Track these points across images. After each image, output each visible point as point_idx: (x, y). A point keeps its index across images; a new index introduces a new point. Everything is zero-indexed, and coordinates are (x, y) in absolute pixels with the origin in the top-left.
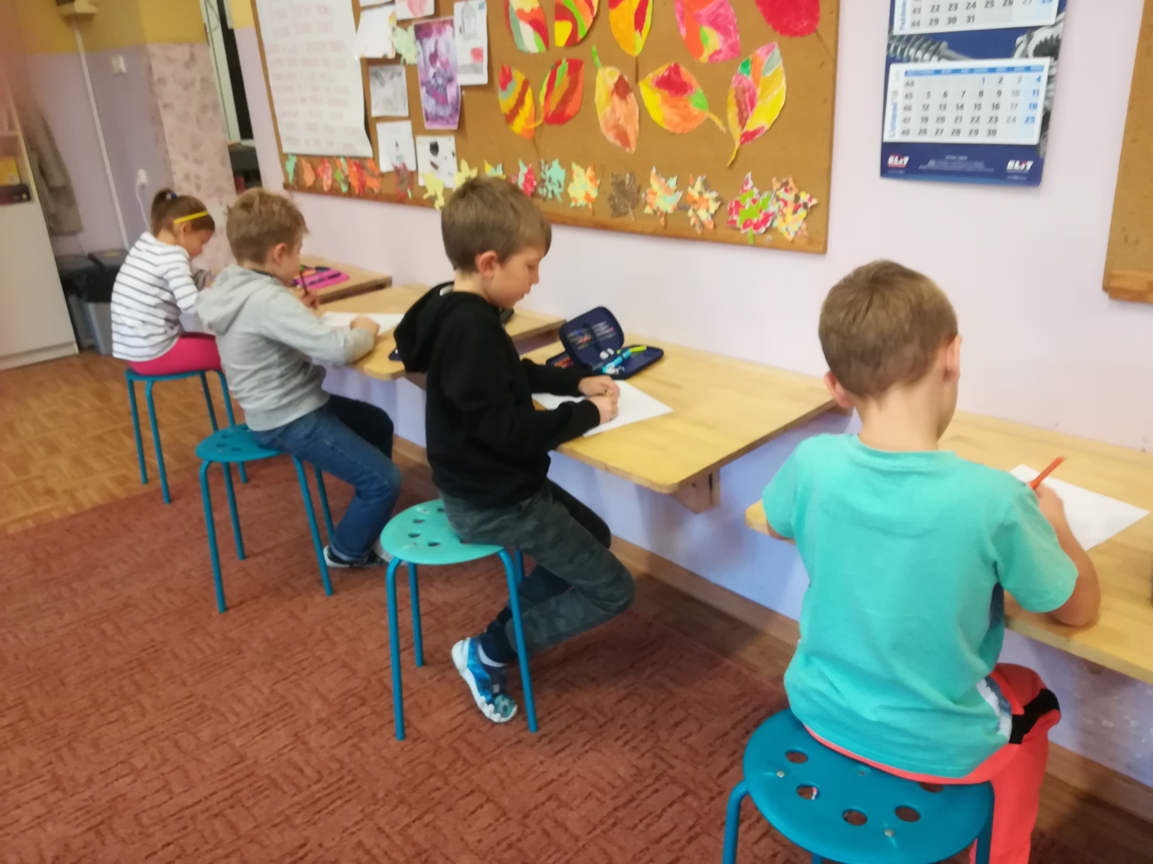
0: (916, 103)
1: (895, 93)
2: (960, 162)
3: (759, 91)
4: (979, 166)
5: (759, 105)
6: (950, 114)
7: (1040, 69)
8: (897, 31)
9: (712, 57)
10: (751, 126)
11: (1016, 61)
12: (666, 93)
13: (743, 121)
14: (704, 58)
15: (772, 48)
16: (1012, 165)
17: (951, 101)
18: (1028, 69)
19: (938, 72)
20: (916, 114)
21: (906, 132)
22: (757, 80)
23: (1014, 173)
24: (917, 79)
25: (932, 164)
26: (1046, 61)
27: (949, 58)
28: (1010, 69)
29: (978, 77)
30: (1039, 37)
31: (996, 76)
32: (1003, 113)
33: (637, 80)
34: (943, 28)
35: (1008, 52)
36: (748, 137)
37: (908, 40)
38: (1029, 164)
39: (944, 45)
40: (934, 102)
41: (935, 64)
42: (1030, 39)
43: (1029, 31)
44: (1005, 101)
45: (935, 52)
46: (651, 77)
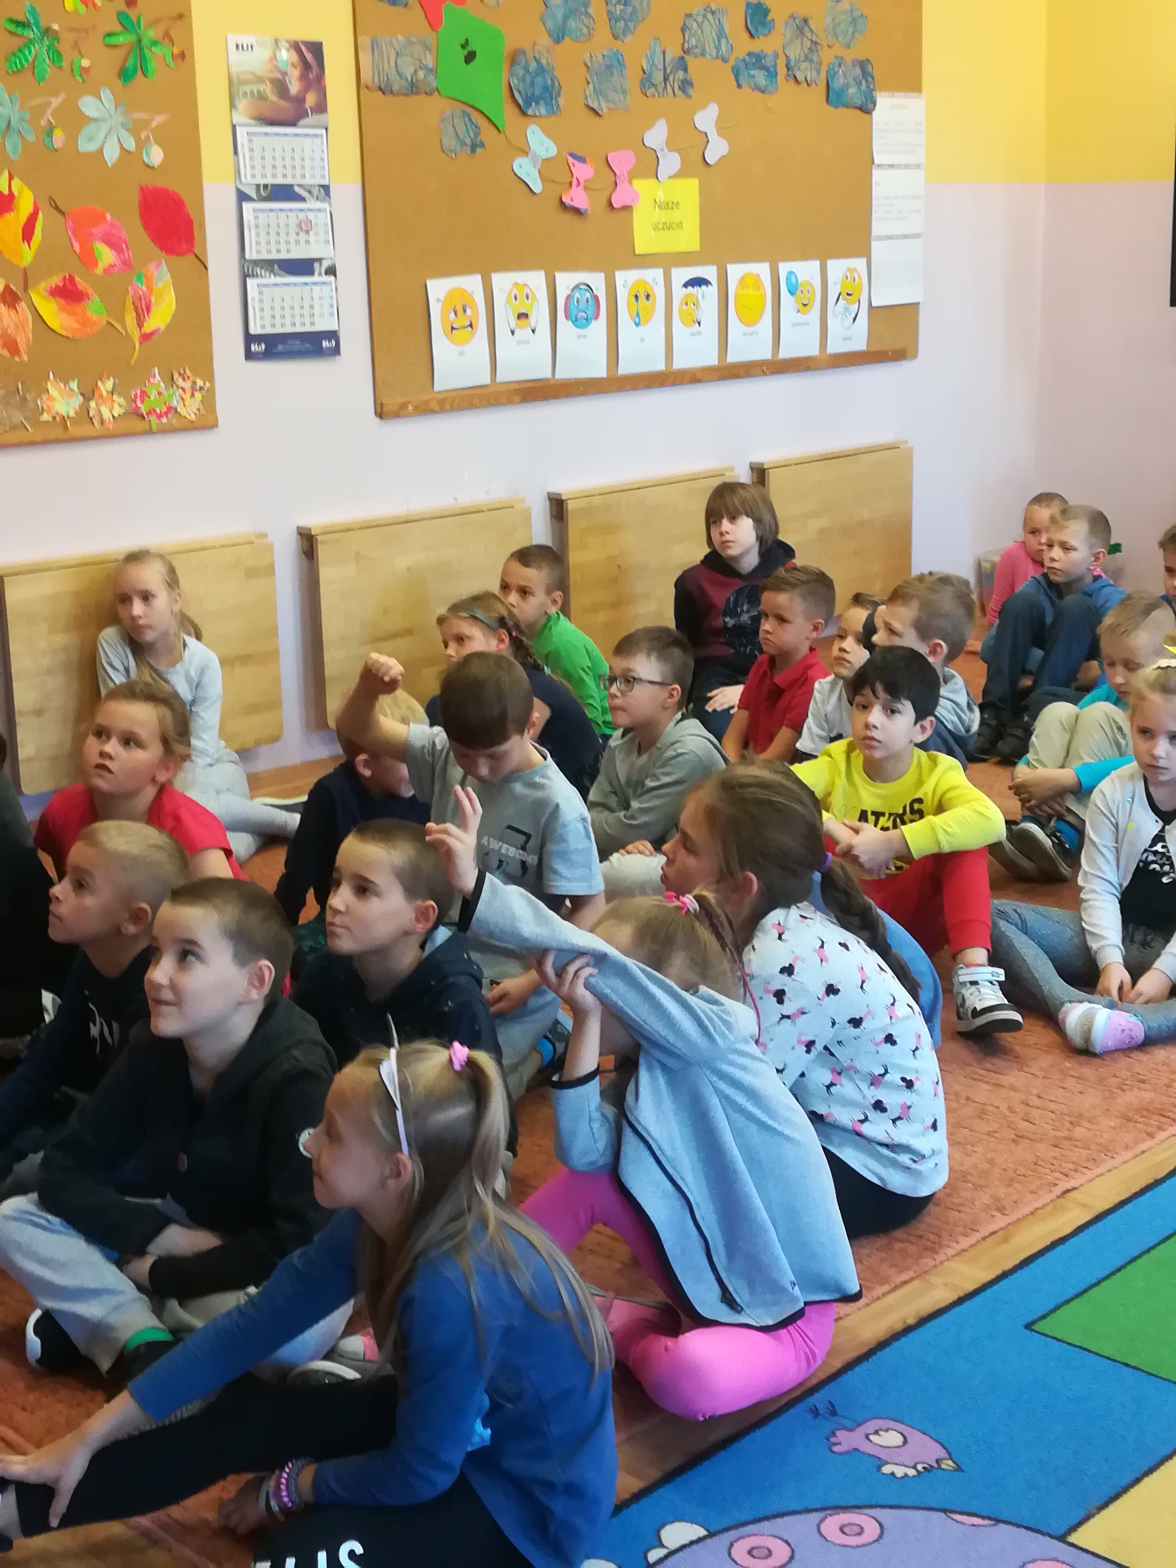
0: (267, 306)
1: (253, 299)
2: (296, 345)
3: (153, 299)
4: (307, 346)
5: (154, 309)
6: (288, 312)
7: (329, 283)
8: (247, 256)
9: (108, 270)
10: (148, 327)
11: (316, 278)
12: (62, 302)
13: (140, 325)
14: (99, 270)
15: (160, 264)
16: (325, 344)
17: (287, 305)
18: (324, 283)
19: (276, 285)
20: (268, 313)
21: (263, 326)
22: (150, 289)
23: (327, 349)
24: (264, 290)
25: (281, 346)
27: (279, 275)
28: (315, 284)
29: (299, 289)
30: (326, 264)
31: (308, 288)
32: (316, 311)
33: (26, 289)
34: (274, 256)
35: (311, 272)
36: (146, 337)
37: (255, 263)
38: (333, 342)
39: (276, 266)
40: (278, 304)
42: (321, 265)
43: (320, 260)
44: (316, 303)
45: (272, 271)
46: (43, 286)
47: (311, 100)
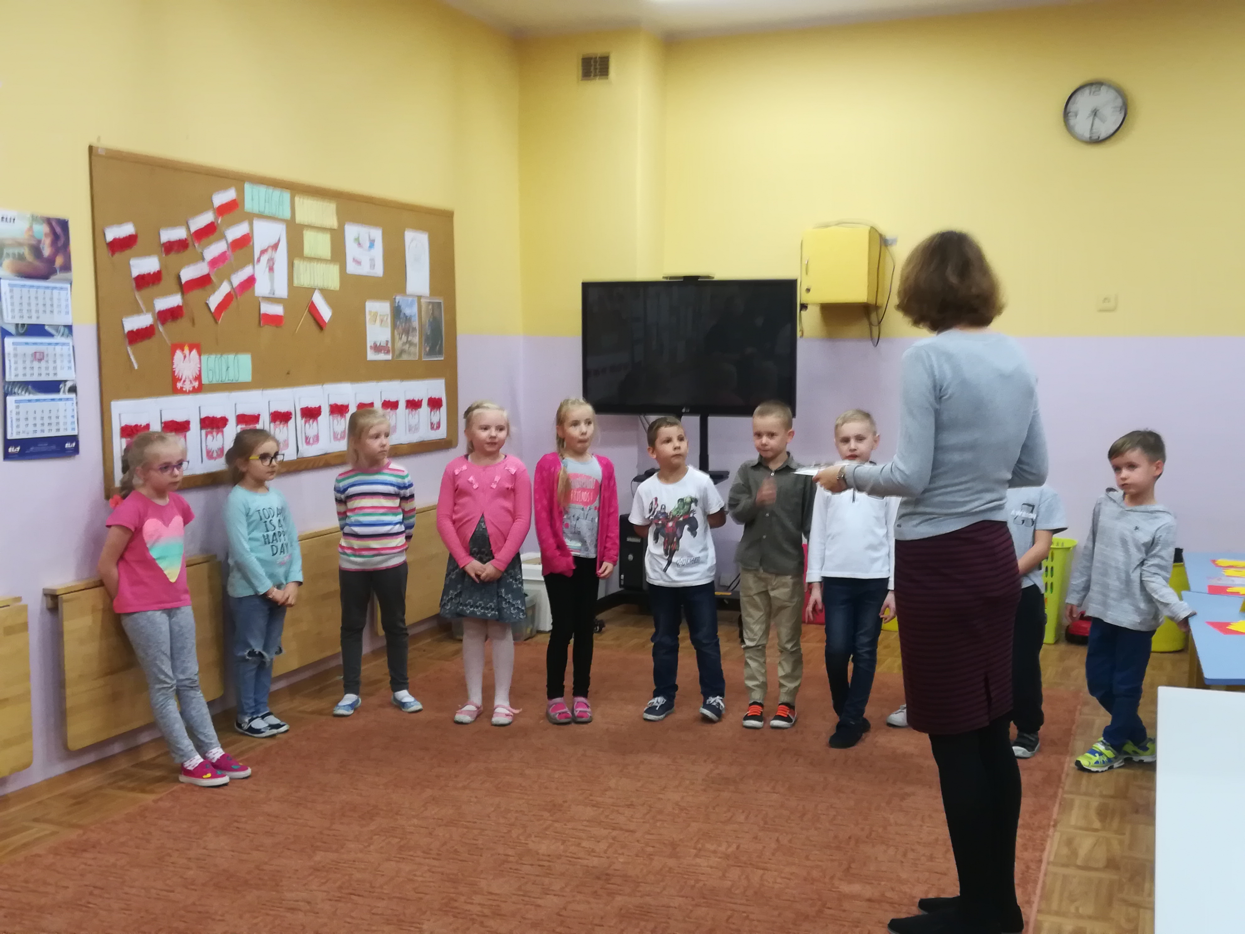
1: (11, 412)
2: (43, 447)
4: (54, 447)
6: (39, 422)
7: (72, 399)
8: (8, 379)
11: (61, 395)
16: (67, 445)
17: (38, 416)
18: (67, 399)
19: (30, 401)
20: (22, 422)
21: (18, 433)
23: (68, 449)
24: (20, 404)
25: (32, 449)
26: (73, 396)
27: (33, 394)
28: (60, 400)
29: (47, 403)
30: (69, 384)
31: (55, 403)
32: (61, 420)
34: (28, 378)
35: (58, 391)
37: (14, 383)
38: (74, 444)
39: (30, 387)
40: (31, 415)
41: (27, 396)
42: (65, 385)
43: (64, 382)
44: (61, 414)
45: (27, 390)
47: (59, 261)
